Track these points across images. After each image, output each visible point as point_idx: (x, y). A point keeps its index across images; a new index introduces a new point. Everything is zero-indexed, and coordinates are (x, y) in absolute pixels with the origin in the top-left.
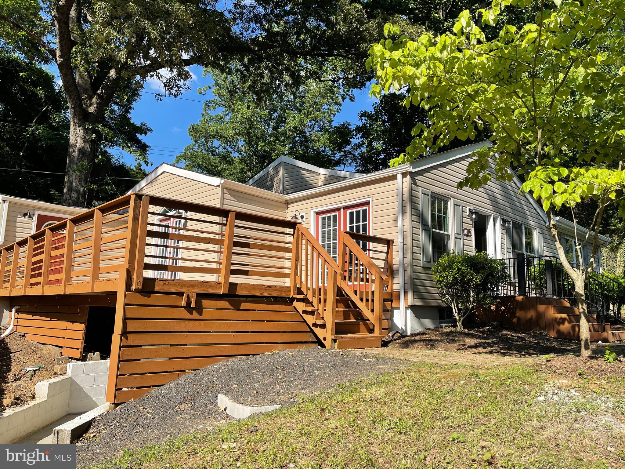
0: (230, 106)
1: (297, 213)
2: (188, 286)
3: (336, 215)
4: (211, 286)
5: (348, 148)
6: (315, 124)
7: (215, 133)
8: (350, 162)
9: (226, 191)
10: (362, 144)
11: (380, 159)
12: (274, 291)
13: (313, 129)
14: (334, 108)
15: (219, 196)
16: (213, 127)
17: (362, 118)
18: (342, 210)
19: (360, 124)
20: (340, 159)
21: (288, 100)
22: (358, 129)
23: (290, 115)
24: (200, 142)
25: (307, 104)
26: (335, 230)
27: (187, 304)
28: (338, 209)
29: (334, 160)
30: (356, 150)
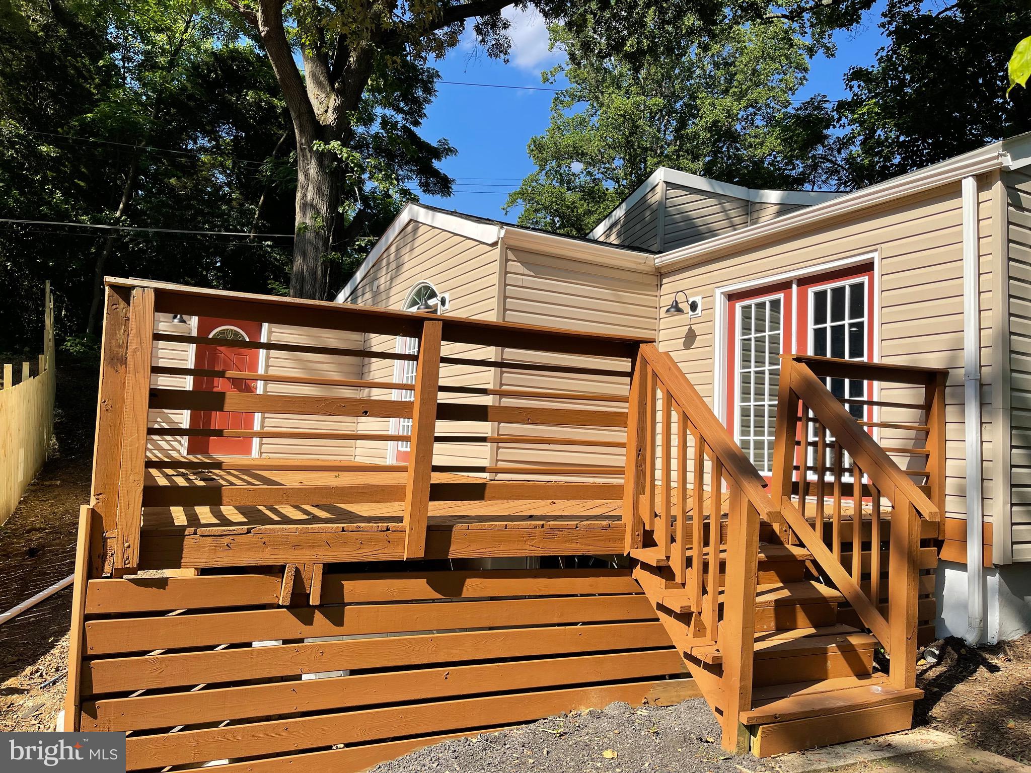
0: (597, 98)
1: (681, 298)
2: (296, 546)
3: (778, 301)
4: (370, 540)
5: (820, 150)
6: (755, 114)
7: (571, 149)
8: (824, 177)
9: (511, 256)
10: (850, 139)
11: (893, 165)
12: (571, 541)
13: (752, 124)
14: (793, 77)
15: (495, 267)
16: (568, 139)
17: (852, 83)
18: (794, 287)
19: (848, 96)
20: (803, 173)
21: (705, 74)
22: (842, 106)
23: (705, 101)
24: (548, 167)
25: (739, 77)
26: (774, 340)
27: (294, 595)
28: (785, 286)
29: (790, 176)
30: (839, 152)
